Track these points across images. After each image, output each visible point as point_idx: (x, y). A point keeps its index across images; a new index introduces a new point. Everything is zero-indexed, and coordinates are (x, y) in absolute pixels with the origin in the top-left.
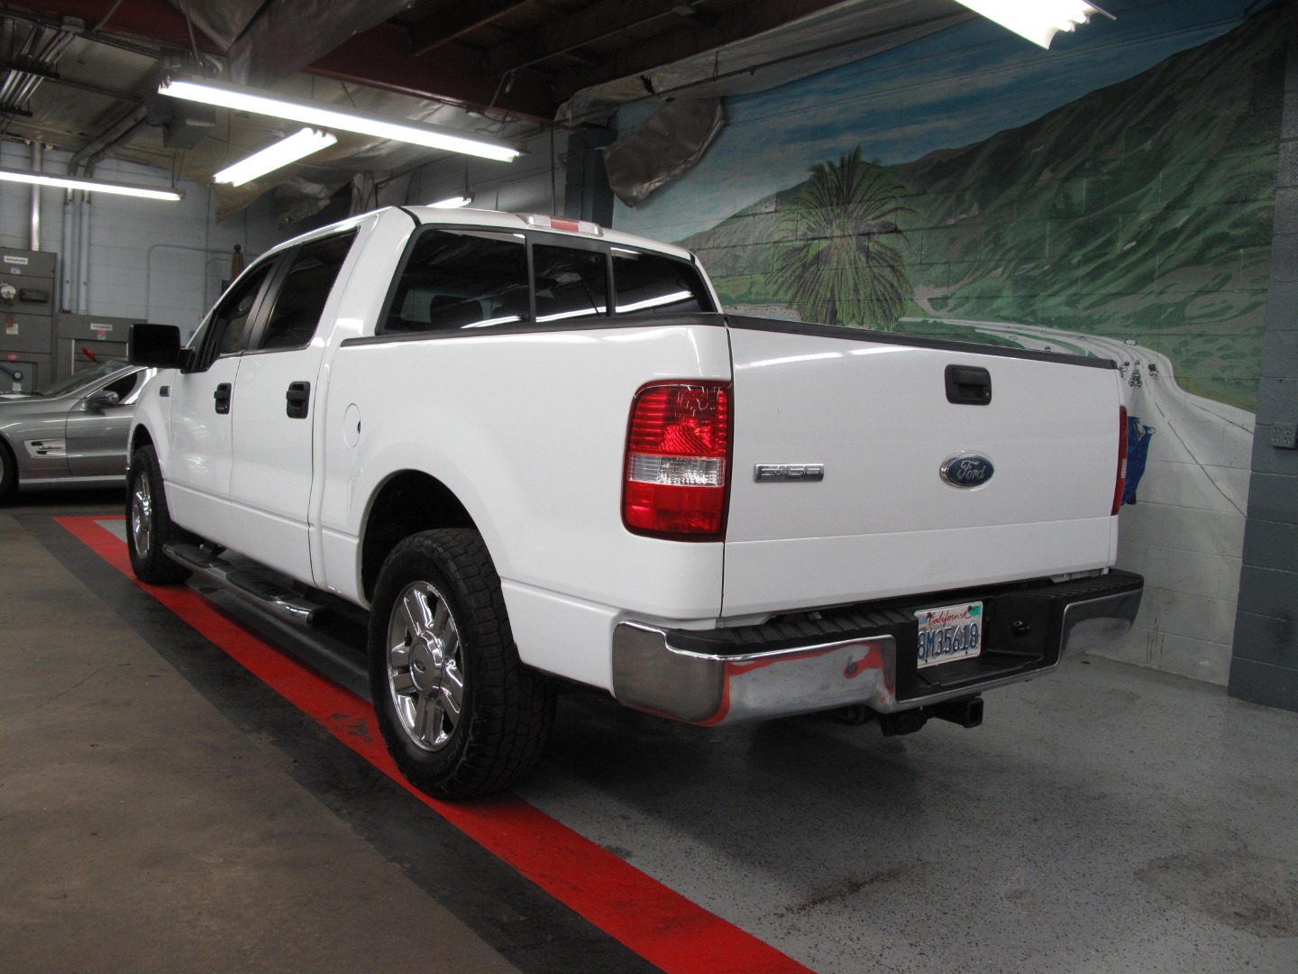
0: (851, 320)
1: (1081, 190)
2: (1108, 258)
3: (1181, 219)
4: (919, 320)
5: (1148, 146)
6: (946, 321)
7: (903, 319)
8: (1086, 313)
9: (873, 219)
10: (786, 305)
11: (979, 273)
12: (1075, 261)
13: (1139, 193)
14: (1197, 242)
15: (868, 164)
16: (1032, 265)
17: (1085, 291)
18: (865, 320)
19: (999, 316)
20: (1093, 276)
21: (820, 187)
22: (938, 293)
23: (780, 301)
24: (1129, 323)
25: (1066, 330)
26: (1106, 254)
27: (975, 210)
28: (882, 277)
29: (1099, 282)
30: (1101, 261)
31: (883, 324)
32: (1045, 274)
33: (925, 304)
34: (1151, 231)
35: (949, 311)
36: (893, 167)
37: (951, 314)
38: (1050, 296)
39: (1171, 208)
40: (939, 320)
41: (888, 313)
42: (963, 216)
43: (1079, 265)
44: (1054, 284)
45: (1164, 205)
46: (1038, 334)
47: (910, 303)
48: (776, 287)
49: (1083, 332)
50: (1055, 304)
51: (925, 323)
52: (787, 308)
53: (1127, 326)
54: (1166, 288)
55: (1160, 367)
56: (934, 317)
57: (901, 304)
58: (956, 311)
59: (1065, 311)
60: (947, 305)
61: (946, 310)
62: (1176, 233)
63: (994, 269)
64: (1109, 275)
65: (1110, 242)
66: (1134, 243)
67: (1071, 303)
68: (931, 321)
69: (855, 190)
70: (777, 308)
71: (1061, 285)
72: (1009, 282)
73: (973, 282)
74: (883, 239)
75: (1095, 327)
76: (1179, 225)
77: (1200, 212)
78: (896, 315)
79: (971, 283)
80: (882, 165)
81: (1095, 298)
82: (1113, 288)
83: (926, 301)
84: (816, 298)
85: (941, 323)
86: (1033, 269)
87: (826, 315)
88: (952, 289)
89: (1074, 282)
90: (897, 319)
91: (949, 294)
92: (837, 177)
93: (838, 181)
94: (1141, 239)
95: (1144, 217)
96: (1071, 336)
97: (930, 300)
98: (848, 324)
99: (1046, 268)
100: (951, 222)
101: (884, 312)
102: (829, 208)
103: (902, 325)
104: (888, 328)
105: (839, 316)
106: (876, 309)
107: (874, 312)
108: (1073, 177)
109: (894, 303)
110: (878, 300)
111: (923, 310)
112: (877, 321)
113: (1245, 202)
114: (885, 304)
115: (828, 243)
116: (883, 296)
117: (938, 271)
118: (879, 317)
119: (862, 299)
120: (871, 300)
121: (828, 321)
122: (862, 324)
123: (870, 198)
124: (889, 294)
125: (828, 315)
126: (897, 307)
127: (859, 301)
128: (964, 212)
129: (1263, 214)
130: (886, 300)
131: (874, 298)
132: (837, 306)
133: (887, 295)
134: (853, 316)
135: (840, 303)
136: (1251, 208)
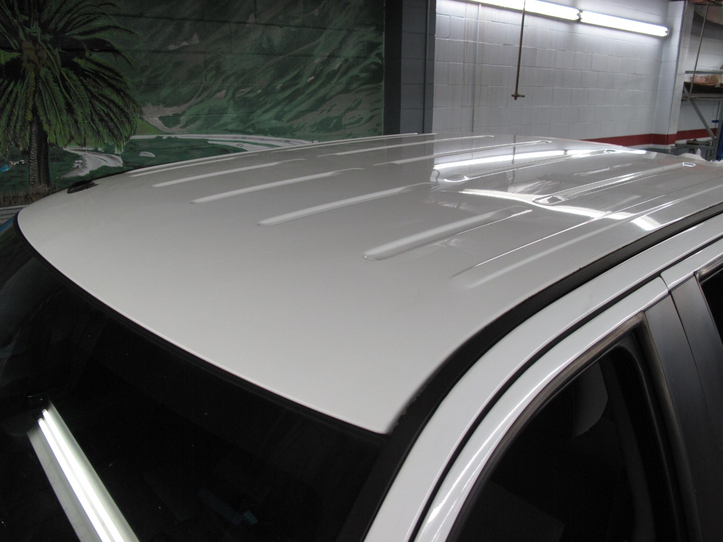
0: (69, 141)
1: (277, 35)
2: (299, 86)
3: (337, 64)
4: (153, 136)
5: (316, 12)
6: (180, 136)
7: (133, 137)
8: (288, 124)
9: (80, 34)
11: (206, 94)
12: (278, 87)
13: (314, 43)
14: (344, 80)
16: (248, 89)
17: (286, 109)
18: (88, 140)
19: (226, 130)
20: (291, 98)
22: (169, 112)
24: (313, 130)
25: (276, 137)
26: (298, 84)
27: (195, 40)
28: (104, 97)
29: (295, 102)
30: (294, 88)
31: (111, 144)
32: (258, 96)
33: (156, 121)
34: (321, 71)
35: (182, 127)
37: (184, 130)
38: (265, 112)
39: (332, 56)
40: (173, 136)
41: (116, 132)
42: (185, 43)
43: (283, 89)
44: (265, 104)
45: (327, 54)
46: (258, 142)
47: (139, 122)
49: (288, 138)
50: (267, 118)
51: (159, 139)
53: (313, 132)
54: (333, 106)
57: (128, 119)
58: (188, 127)
59: (275, 123)
61: (179, 126)
62: (335, 73)
63: (219, 91)
64: (300, 98)
65: (298, 76)
66: (313, 77)
67: (278, 117)
68: (165, 137)
71: (271, 104)
72: (232, 102)
73: (202, 101)
74: (96, 56)
75: (294, 133)
76: (336, 68)
77: (346, 60)
78: (125, 134)
79: (197, 104)
81: (294, 113)
82: (302, 107)
83: (157, 119)
84: (9, 119)
85: (176, 138)
86: (249, 92)
87: (30, 139)
88: (183, 108)
89: (278, 103)
90: (127, 138)
91: (180, 113)
94: (317, 76)
95: (317, 60)
96: (280, 141)
97: (161, 118)
98: (66, 146)
99: (259, 91)
100: (172, 47)
101: (110, 130)
102: (8, 13)
103: (135, 143)
104: (119, 147)
105: (51, 139)
106: (101, 129)
107: (98, 132)
108: (272, 25)
109: (122, 123)
110: (102, 120)
111: (155, 128)
112: (103, 141)
113: (365, 58)
114: (111, 124)
115: (15, 55)
116: (108, 115)
117: (165, 92)
118: (105, 136)
119: (80, 119)
120: (93, 120)
121: (35, 145)
122: (84, 145)
123: (71, 10)
124: (115, 114)
125: (34, 138)
126: (127, 126)
127: (76, 121)
128: (186, 40)
129: (373, 67)
130: (112, 120)
131: (96, 119)
132: (46, 127)
133: (112, 115)
134: (72, 138)
135: (50, 125)
136: (367, 62)
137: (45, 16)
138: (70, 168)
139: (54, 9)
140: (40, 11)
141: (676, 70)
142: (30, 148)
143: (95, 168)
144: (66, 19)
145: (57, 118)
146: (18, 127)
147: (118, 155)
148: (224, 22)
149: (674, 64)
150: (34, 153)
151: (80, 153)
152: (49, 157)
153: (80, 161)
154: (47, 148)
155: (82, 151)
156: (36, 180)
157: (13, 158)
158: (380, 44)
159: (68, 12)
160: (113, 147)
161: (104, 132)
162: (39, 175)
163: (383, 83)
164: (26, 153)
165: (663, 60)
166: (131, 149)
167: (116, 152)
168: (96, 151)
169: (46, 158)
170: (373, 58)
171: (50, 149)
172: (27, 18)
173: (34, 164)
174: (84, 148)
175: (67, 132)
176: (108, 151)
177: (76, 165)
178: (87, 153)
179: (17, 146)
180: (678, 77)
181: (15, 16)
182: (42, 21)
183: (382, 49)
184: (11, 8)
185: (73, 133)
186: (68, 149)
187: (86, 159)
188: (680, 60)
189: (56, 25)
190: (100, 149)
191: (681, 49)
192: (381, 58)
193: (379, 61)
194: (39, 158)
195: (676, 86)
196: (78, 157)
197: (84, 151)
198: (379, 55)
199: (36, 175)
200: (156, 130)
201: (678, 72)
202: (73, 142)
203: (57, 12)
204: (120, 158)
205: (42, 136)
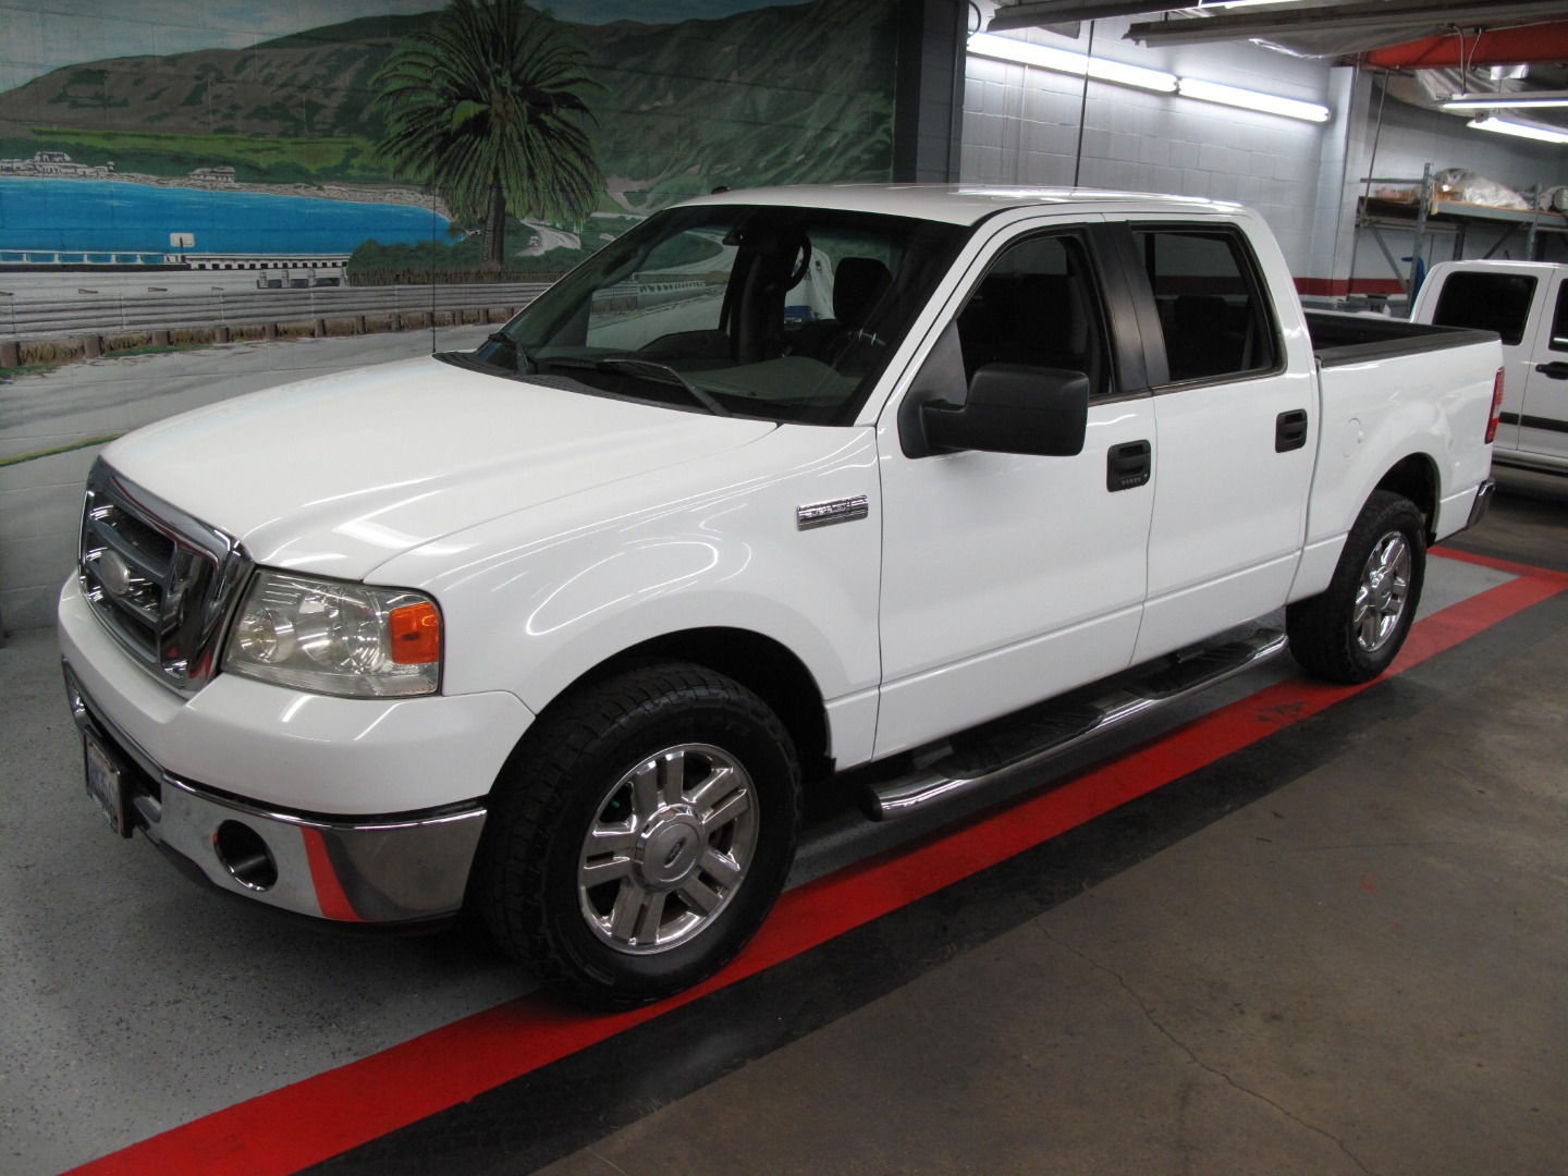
0: (527, 213)
1: (763, 98)
2: (786, 166)
3: (833, 140)
4: (616, 216)
5: (810, 71)
7: (595, 215)
9: (550, 86)
10: (419, 189)
11: (676, 168)
13: (807, 111)
14: (841, 162)
15: (535, 11)
16: (725, 166)
18: (547, 213)
21: (466, 27)
22: (636, 186)
23: (408, 183)
26: (783, 163)
27: (670, 99)
28: (567, 162)
30: (780, 169)
31: (570, 220)
32: (736, 176)
33: (620, 198)
34: (814, 148)
36: (571, 26)
39: (828, 129)
41: (576, 207)
42: (658, 104)
43: (766, 169)
45: (822, 126)
47: (603, 196)
48: (398, 160)
51: (622, 219)
52: (422, 193)
55: (823, 264)
56: (631, 214)
57: (592, 195)
60: (644, 201)
61: (645, 205)
62: (830, 151)
63: (693, 165)
65: (785, 153)
66: (803, 156)
68: (629, 217)
69: (521, 43)
70: (404, 191)
72: (706, 181)
73: (672, 177)
74: (564, 113)
76: (832, 145)
77: (846, 135)
78: (586, 209)
79: (667, 179)
80: (557, 18)
83: (621, 194)
84: (471, 181)
86: (726, 170)
87: (489, 206)
88: (651, 182)
90: (588, 215)
91: (647, 189)
92: (492, 19)
93: (495, 26)
94: (808, 153)
95: (810, 134)
97: (626, 193)
98: (523, 218)
99: (739, 169)
100: (644, 107)
101: (571, 204)
102: (483, 60)
103: (595, 221)
104: (578, 224)
105: (509, 207)
106: (561, 201)
107: (558, 204)
108: (757, 85)
109: (583, 195)
110: (563, 190)
111: (620, 206)
112: (563, 216)
113: (869, 134)
114: (572, 196)
115: (484, 107)
116: (570, 185)
117: (633, 161)
118: (565, 211)
119: (540, 187)
120: (553, 189)
121: (492, 213)
122: (542, 218)
123: (543, 58)
124: (577, 184)
125: (492, 205)
126: (588, 199)
127: (536, 189)
128: (659, 99)
129: (878, 146)
130: (573, 190)
131: (557, 187)
132: (505, 193)
133: (574, 185)
134: (530, 209)
135: (510, 191)
136: (872, 140)
137: (517, 65)
138: (526, 246)
139: (526, 57)
140: (513, 58)
141: (1344, 176)
142: (487, 216)
143: (551, 248)
144: (538, 67)
145: (517, 183)
146: (478, 191)
147: (576, 234)
148: (704, 79)
149: (1340, 165)
150: (490, 223)
151: (537, 228)
152: (505, 229)
153: (537, 238)
154: (504, 220)
155: (539, 225)
156: (490, 255)
157: (470, 227)
158: (889, 116)
159: (539, 61)
160: (571, 224)
161: (564, 205)
162: (493, 249)
163: (891, 170)
164: (483, 222)
165: (1322, 160)
166: (591, 228)
167: (575, 231)
168: (553, 227)
169: (502, 230)
170: (879, 135)
171: (508, 220)
172: (499, 67)
173: (489, 235)
174: (542, 223)
175: (526, 201)
176: (567, 229)
177: (531, 242)
178: (543, 228)
179: (475, 212)
180: (1346, 188)
181: (488, 63)
182: (514, 70)
183: (892, 123)
184: (486, 54)
185: (532, 203)
186: (525, 222)
187: (543, 236)
188: (1349, 159)
189: (527, 74)
190: (558, 225)
191: (1351, 142)
192: (889, 135)
193: (888, 140)
194: (494, 230)
195: (1345, 201)
196: (534, 232)
197: (542, 225)
198: (887, 131)
199: (490, 249)
200: (619, 207)
201: (1347, 179)
202: (531, 214)
203: (529, 60)
204: (577, 239)
205: (501, 203)
